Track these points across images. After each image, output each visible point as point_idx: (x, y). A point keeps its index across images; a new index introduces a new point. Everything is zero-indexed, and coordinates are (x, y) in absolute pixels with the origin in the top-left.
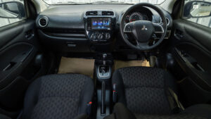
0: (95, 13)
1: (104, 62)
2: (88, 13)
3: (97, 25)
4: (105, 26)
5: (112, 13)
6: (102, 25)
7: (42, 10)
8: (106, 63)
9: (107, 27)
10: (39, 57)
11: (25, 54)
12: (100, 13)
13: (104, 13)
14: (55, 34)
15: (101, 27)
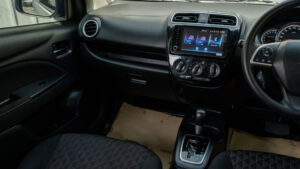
0: (194, 17)
1: (198, 129)
2: (178, 17)
3: (194, 44)
4: (210, 48)
5: (232, 20)
6: (205, 44)
7: (95, 8)
8: (203, 132)
9: (217, 49)
10: (74, 94)
11: (44, 83)
12: (206, 19)
13: (214, 19)
14: (110, 54)
15: (201, 47)
